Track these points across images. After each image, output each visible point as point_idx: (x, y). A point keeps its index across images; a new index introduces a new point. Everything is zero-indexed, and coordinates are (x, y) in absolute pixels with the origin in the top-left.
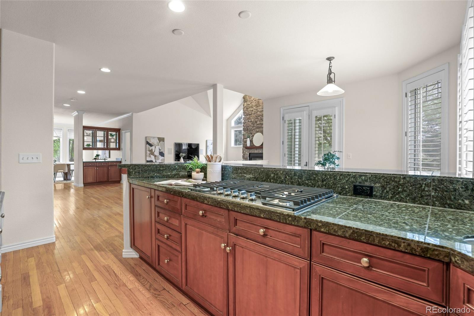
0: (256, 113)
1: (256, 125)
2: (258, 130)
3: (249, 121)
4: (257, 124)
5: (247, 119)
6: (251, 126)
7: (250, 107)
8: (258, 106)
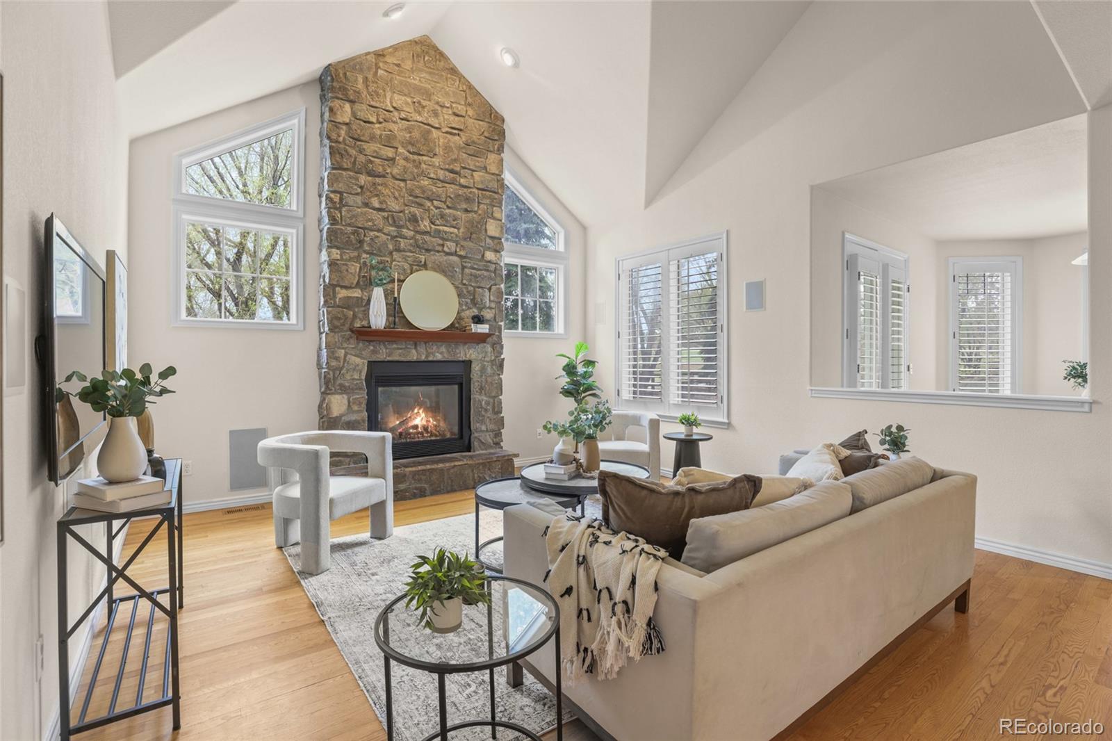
0: (414, 179)
1: (412, 233)
2: (422, 258)
3: (366, 205)
4: (417, 232)
5: (359, 190)
6: (379, 230)
7: (372, 138)
8: (424, 150)
